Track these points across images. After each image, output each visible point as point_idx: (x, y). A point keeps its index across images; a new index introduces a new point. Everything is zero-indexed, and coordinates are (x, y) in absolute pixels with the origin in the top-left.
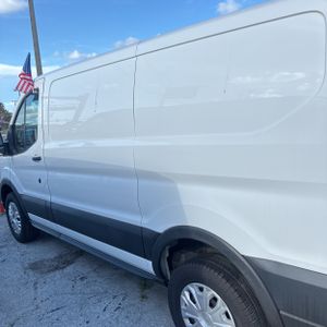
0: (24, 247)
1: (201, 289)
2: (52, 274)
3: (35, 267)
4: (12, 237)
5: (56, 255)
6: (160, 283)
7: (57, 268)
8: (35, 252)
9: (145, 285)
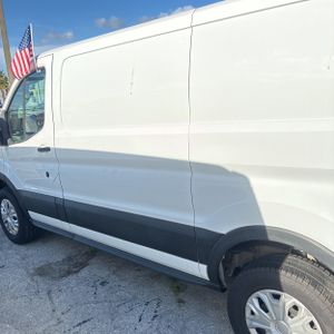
0: (22, 249)
1: (277, 297)
2: (65, 280)
3: (42, 272)
4: (6, 238)
5: (63, 257)
6: (216, 289)
7: (69, 273)
8: (38, 254)
9: (178, 288)
